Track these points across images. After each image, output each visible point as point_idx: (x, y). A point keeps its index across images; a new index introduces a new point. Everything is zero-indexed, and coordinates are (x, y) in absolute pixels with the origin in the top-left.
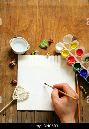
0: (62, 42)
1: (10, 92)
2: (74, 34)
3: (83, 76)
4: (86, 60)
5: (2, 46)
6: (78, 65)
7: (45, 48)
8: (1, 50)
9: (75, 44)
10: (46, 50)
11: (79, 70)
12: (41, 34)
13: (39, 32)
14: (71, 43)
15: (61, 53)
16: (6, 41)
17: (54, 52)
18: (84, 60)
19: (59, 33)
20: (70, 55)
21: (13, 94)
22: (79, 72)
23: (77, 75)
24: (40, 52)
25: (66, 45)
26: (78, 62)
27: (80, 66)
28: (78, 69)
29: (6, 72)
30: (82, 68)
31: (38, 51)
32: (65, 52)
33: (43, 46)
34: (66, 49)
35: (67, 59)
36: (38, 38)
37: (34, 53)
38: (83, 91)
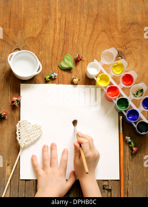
0: (99, 60)
1: (6, 144)
2: (118, 45)
3: (132, 121)
4: (137, 94)
6: (123, 102)
7: (69, 70)
9: (121, 65)
10: (71, 73)
11: (125, 111)
12: (62, 45)
13: (59, 41)
14: (113, 62)
15: (95, 79)
16: (1, 56)
17: (84, 76)
18: (135, 93)
19: (94, 43)
20: (111, 83)
22: (125, 114)
23: (121, 117)
24: (59, 77)
25: (104, 66)
26: (125, 96)
27: (128, 103)
28: (122, 109)
30: (131, 107)
31: (56, 75)
32: (104, 78)
33: (65, 66)
34: (105, 73)
35: (106, 90)
36: (56, 51)
37: (49, 77)
38: (130, 145)
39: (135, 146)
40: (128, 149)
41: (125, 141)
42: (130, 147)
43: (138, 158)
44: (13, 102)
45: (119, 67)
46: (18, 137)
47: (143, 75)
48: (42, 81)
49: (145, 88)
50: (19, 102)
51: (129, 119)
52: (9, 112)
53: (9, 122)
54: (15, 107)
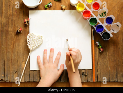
1: (22, 49)
3: (99, 32)
4: (102, 15)
6: (93, 20)
10: (61, 2)
11: (95, 26)
15: (76, 6)
17: (69, 4)
18: (101, 14)
20: (85, 9)
22: (95, 28)
24: (54, 5)
26: (95, 17)
28: (93, 25)
29: (17, 27)
30: (98, 23)
31: (52, 4)
32: (81, 6)
35: (82, 13)
37: (47, 6)
38: (99, 47)
39: (102, 48)
40: (97, 49)
41: (96, 44)
42: (98, 48)
43: (104, 55)
44: (25, 22)
46: (28, 44)
48: (43, 8)
49: (107, 11)
50: (28, 22)
51: (97, 31)
52: (23, 29)
53: (23, 35)
54: (26, 25)
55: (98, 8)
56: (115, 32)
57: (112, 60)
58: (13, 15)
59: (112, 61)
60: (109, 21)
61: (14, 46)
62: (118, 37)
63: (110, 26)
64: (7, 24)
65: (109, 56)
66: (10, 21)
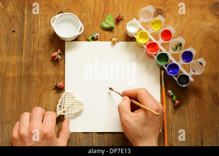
0: (137, 19)
1: (53, 103)
2: (158, 3)
4: (176, 48)
5: (39, 28)
6: (163, 57)
7: (110, 29)
8: (39, 34)
9: (159, 22)
10: (112, 32)
11: (166, 66)
12: (103, 6)
13: (100, 3)
14: (152, 19)
15: (135, 36)
16: (46, 20)
17: (125, 35)
18: (174, 48)
19: (134, 3)
20: (150, 40)
21: (58, 107)
22: (166, 68)
23: (163, 72)
24: (101, 36)
25: (143, 24)
26: (164, 51)
27: (168, 57)
28: (163, 64)
29: (46, 70)
30: (171, 61)
31: (98, 35)
32: (143, 35)
33: (106, 26)
34: (144, 30)
35: (145, 47)
36: (98, 12)
37: (91, 37)
38: (173, 99)
39: (177, 99)
40: (170, 102)
41: (168, 95)
43: (180, 110)
45: (157, 23)
47: (183, 31)
49: (183, 42)
51: (170, 73)
55: (169, 37)
56: (197, 73)
57: (194, 118)
58: (39, 52)
59: (194, 120)
60: (188, 56)
61: (40, 99)
62: (201, 84)
63: (189, 65)
64: (30, 66)
65: (188, 112)
66: (35, 61)
